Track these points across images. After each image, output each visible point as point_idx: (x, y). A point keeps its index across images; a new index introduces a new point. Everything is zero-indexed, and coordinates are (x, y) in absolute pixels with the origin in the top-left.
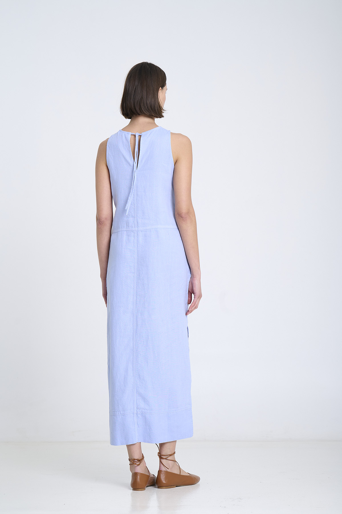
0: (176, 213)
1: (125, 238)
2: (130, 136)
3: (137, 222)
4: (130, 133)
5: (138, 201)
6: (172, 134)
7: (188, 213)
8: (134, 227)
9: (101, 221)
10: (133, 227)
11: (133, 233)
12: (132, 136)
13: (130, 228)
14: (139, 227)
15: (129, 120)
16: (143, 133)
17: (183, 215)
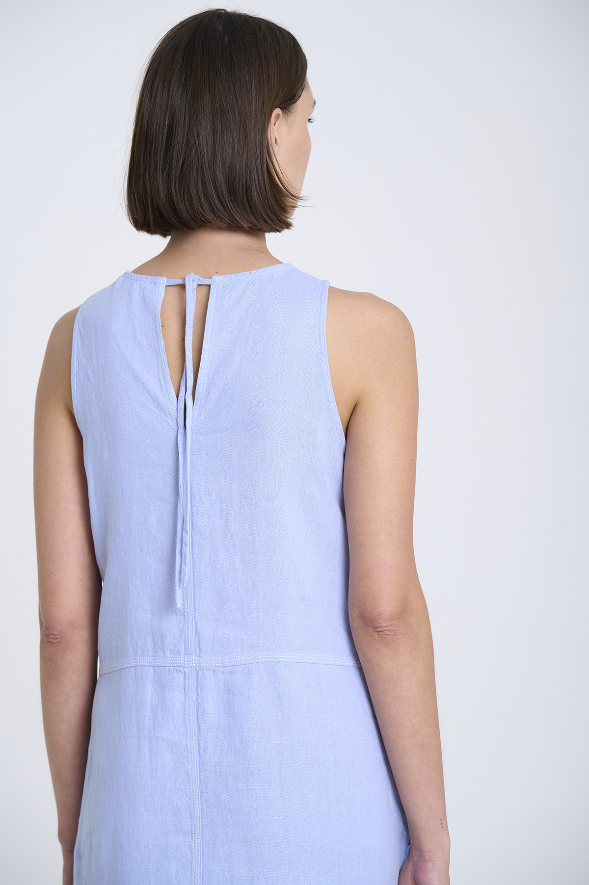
0: (354, 615)
1: (149, 694)
2: (162, 290)
3: (198, 635)
4: (163, 281)
5: (196, 550)
6: (335, 293)
7: (403, 612)
8: (182, 652)
9: (52, 632)
10: (179, 653)
11: (181, 675)
12: (170, 289)
13: (168, 654)
14: (202, 655)
15: (158, 243)
16: (216, 278)
17: (384, 624)
